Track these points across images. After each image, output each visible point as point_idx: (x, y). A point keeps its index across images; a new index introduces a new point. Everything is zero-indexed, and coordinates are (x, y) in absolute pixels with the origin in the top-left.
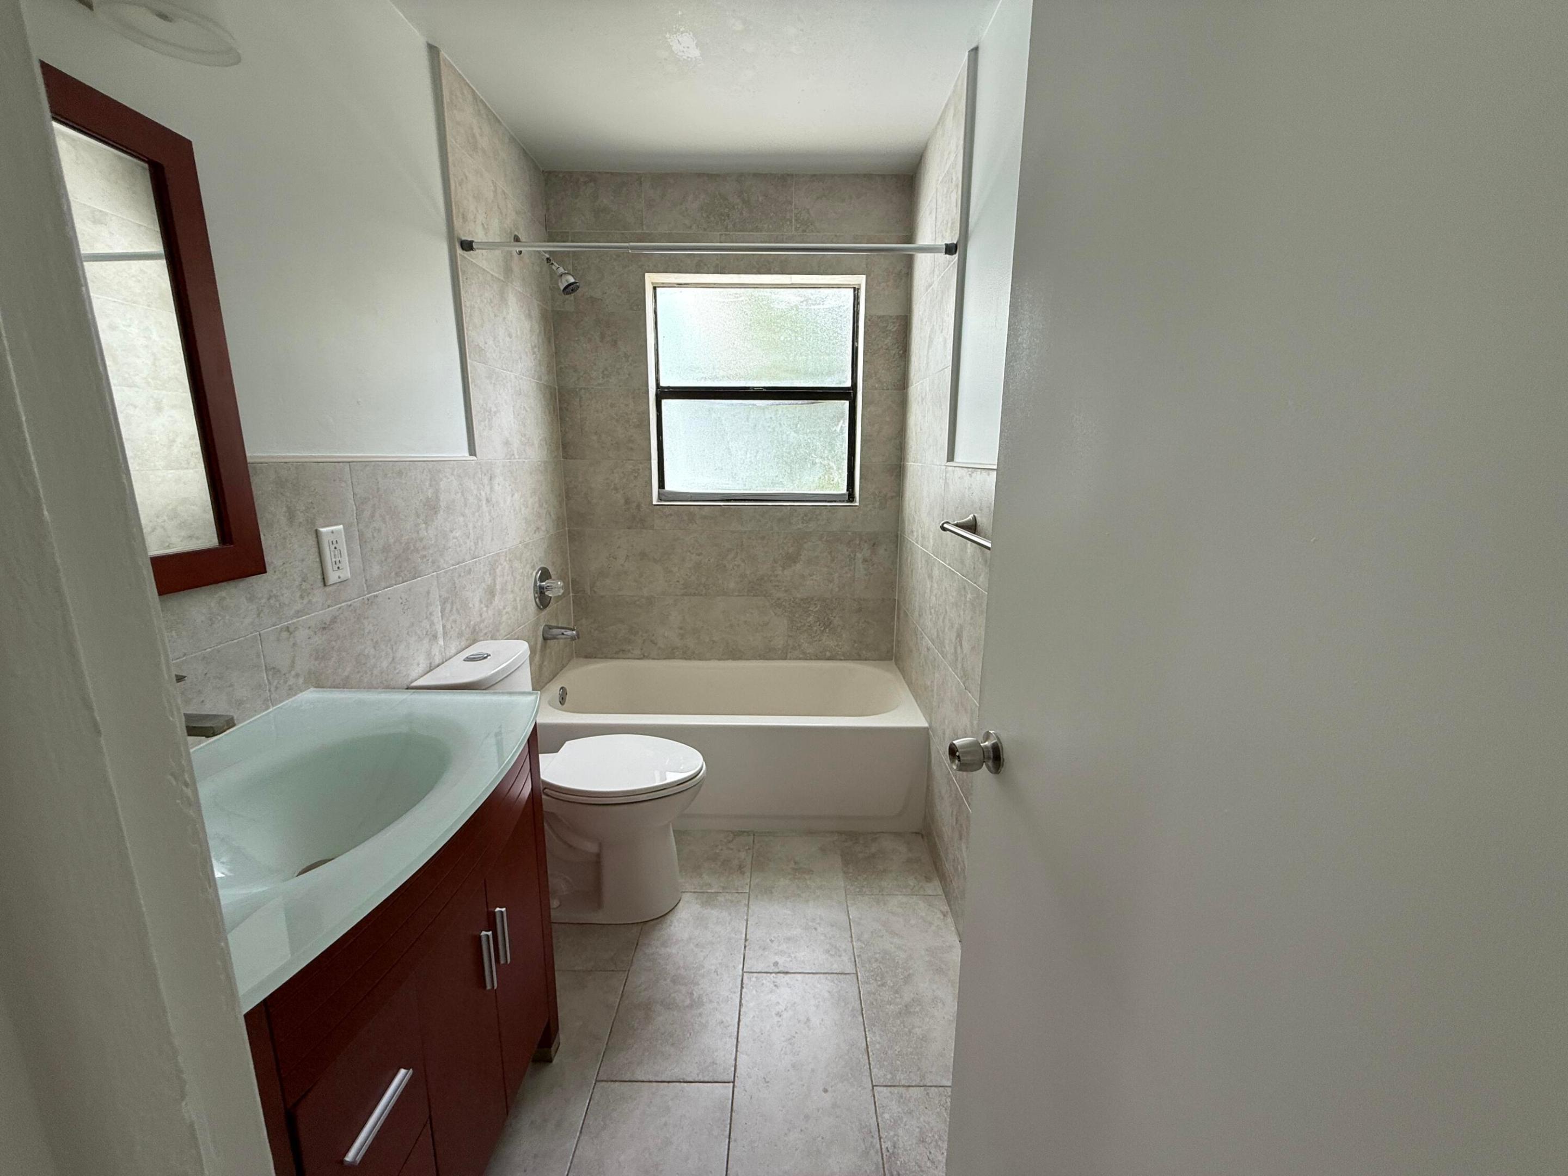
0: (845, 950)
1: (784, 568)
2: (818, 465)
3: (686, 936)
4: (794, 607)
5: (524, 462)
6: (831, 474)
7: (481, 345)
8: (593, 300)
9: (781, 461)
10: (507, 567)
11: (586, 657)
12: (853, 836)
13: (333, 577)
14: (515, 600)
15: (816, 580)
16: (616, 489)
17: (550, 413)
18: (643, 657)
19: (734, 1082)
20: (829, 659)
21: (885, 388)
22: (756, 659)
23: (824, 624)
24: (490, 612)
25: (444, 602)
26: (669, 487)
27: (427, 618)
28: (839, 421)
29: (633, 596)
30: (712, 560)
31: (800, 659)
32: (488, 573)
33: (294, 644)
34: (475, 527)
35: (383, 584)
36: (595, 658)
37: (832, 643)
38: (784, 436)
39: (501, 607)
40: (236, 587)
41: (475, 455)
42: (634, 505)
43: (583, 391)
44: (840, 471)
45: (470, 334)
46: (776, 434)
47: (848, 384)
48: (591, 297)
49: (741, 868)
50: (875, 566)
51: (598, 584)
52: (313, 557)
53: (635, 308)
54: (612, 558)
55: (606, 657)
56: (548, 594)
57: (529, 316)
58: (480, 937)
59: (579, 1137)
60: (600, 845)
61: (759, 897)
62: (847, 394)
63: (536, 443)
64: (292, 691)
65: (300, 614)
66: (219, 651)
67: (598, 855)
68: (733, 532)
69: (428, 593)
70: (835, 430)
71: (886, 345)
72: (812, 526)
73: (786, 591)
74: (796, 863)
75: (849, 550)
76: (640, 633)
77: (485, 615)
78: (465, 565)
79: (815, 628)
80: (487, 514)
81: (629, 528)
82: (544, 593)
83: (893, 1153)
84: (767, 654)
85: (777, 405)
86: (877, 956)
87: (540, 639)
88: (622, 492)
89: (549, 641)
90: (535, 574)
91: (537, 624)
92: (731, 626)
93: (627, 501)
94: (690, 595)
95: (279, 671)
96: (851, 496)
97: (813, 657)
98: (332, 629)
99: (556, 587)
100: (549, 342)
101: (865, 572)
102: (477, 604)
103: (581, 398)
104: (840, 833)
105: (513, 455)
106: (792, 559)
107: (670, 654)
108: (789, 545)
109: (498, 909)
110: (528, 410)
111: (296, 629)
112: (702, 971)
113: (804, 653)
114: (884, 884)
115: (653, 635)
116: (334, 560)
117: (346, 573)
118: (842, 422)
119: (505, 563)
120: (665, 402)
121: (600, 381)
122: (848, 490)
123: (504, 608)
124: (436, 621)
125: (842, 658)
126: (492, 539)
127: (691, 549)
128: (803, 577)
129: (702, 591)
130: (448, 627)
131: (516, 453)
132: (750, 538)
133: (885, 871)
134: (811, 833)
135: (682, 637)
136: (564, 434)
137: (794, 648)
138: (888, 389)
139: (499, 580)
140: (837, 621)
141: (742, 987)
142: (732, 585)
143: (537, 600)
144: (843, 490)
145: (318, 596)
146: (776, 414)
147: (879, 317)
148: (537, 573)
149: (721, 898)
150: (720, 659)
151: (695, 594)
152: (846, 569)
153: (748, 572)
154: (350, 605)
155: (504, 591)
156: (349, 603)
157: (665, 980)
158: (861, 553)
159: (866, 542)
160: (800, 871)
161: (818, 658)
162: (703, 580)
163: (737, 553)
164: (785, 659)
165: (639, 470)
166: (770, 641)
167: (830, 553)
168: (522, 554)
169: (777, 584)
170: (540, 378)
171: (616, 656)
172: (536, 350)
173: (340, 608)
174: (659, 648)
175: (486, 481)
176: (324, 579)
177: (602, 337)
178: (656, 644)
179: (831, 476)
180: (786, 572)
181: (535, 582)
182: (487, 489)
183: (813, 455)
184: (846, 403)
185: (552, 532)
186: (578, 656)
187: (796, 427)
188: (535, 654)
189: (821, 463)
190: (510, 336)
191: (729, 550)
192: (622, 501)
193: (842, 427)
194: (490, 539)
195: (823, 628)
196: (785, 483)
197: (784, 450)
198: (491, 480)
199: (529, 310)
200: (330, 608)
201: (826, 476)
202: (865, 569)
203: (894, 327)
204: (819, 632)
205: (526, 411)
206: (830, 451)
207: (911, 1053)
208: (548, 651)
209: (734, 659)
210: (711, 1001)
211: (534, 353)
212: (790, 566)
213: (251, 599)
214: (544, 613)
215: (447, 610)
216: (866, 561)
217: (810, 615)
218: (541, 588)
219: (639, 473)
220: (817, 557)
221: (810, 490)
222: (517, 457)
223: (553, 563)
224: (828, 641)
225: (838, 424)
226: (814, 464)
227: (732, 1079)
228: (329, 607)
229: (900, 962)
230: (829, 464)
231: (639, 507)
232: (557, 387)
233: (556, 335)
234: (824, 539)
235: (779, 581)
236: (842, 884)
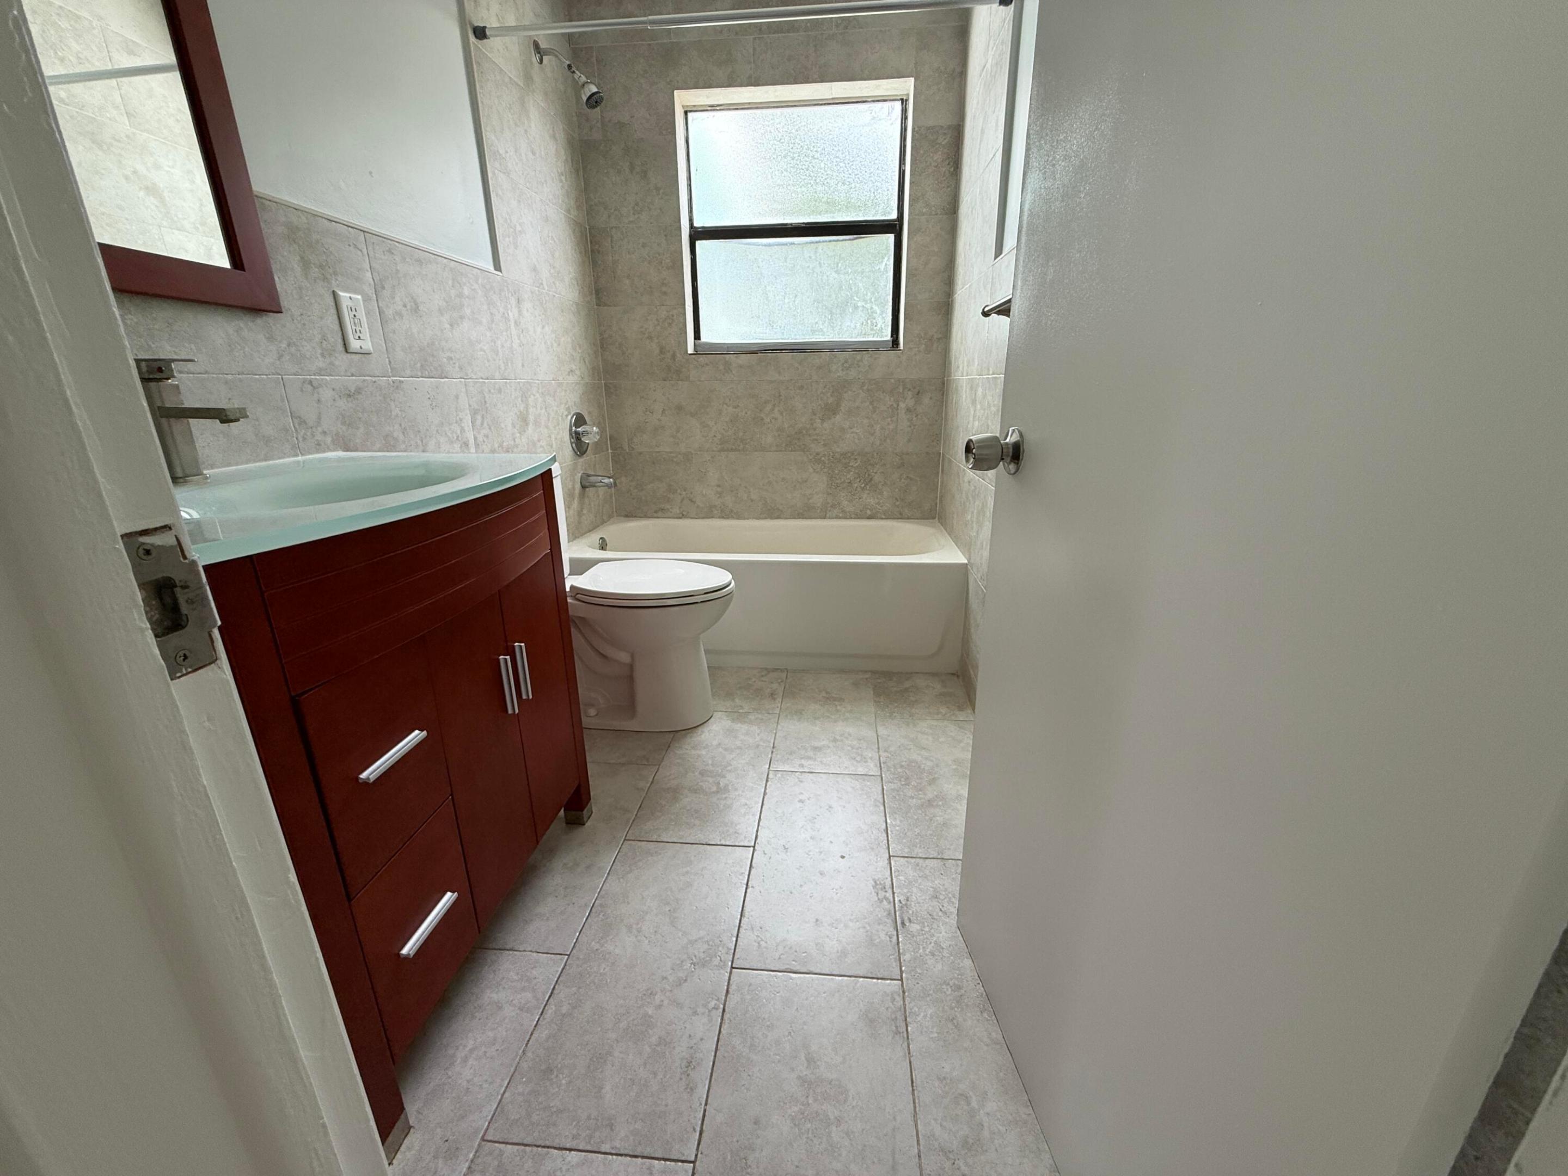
0: (871, 758)
1: (823, 420)
2: (861, 309)
3: (715, 743)
4: (833, 462)
5: (554, 296)
6: (875, 319)
7: (502, 152)
8: (621, 125)
9: (820, 305)
10: (540, 400)
11: (627, 516)
12: (888, 675)
13: (355, 344)
14: (550, 437)
15: (856, 433)
16: (650, 338)
17: (581, 253)
18: (682, 516)
19: (754, 847)
20: (869, 518)
21: (934, 213)
22: (795, 518)
23: (864, 480)
24: (523, 440)
25: (474, 413)
26: (705, 337)
27: (456, 422)
28: (884, 258)
29: (671, 452)
30: (749, 413)
31: (840, 518)
32: (520, 399)
33: (319, 401)
34: (503, 346)
35: (408, 372)
36: (635, 517)
37: (872, 501)
38: (825, 277)
39: (535, 439)
40: (253, 321)
41: (500, 271)
42: (669, 355)
43: (614, 230)
44: (884, 316)
45: (487, 135)
46: (816, 275)
47: (894, 216)
48: (619, 122)
49: (772, 696)
50: (919, 417)
51: (635, 440)
52: (331, 320)
53: (664, 132)
54: (648, 413)
55: (646, 516)
56: (586, 440)
57: (554, 137)
58: (498, 661)
59: (607, 877)
60: (632, 656)
61: (789, 717)
62: (892, 227)
63: (567, 280)
64: (319, 447)
65: (323, 373)
66: (241, 380)
67: (631, 667)
68: (771, 382)
69: (457, 397)
70: (880, 269)
71: (935, 161)
72: (853, 373)
73: (825, 445)
74: (827, 693)
75: (892, 399)
76: (679, 491)
77: (518, 441)
78: (495, 383)
79: (856, 485)
80: (516, 338)
81: (665, 380)
82: (580, 439)
83: (906, 904)
84: (805, 512)
85: (817, 242)
86: (903, 763)
87: (578, 486)
88: (656, 341)
89: (587, 489)
90: (569, 419)
91: (574, 468)
92: (770, 483)
93: (662, 351)
94: (728, 450)
95: (305, 422)
96: (895, 342)
97: (853, 516)
98: (357, 399)
99: (592, 433)
100: (578, 174)
101: (909, 423)
102: (510, 427)
103: (612, 237)
104: (873, 672)
105: (542, 284)
106: (831, 410)
107: (708, 513)
108: (829, 394)
109: (516, 644)
110: (557, 241)
111: (320, 386)
112: (729, 768)
113: (843, 511)
114: (913, 711)
115: (691, 493)
116: (354, 328)
117: (368, 345)
118: (886, 258)
119: (538, 395)
120: (699, 244)
121: (631, 219)
122: (892, 336)
123: (539, 441)
124: (466, 428)
125: (884, 517)
126: (523, 366)
127: (727, 401)
128: (842, 430)
129: (739, 446)
130: (480, 438)
131: (544, 283)
132: (787, 388)
133: (916, 701)
134: (842, 671)
135: (720, 495)
136: (597, 280)
137: (833, 506)
138: (937, 214)
139: (531, 410)
140: (877, 478)
141: (767, 781)
142: (770, 439)
143: (574, 445)
144: (887, 336)
145: (342, 360)
146: (816, 252)
147: (928, 128)
148: (572, 417)
149: (752, 717)
150: (758, 518)
151: (732, 450)
152: (889, 419)
153: (786, 426)
154: (375, 382)
155: (537, 423)
156: (374, 379)
157: (693, 772)
158: (904, 402)
159: (909, 390)
160: (830, 699)
161: (858, 517)
162: (741, 434)
163: (774, 405)
164: (825, 518)
165: (673, 316)
166: (809, 499)
167: (871, 403)
168: (555, 392)
169: (815, 437)
170: (568, 211)
171: (655, 515)
172: (563, 178)
173: (364, 380)
174: (698, 507)
175: (513, 301)
176: (345, 344)
177: (632, 168)
178: (694, 502)
179: (874, 321)
180: (825, 425)
181: (571, 430)
182: (515, 311)
183: (855, 298)
184: (891, 238)
185: (587, 380)
186: (619, 515)
187: (837, 266)
188: (574, 499)
189: (863, 306)
190: (534, 154)
191: (766, 402)
192: (657, 351)
193: (886, 264)
194: (520, 364)
195: (863, 485)
196: (825, 330)
197: (825, 294)
198: (518, 302)
199: (553, 131)
200: (354, 378)
201: (869, 322)
202: (908, 420)
203: (945, 139)
204: (859, 489)
205: (555, 241)
206: (873, 293)
207: (931, 835)
208: (586, 501)
209: (772, 518)
210: (736, 790)
211: (561, 181)
212: (830, 419)
213: (271, 339)
214: (581, 460)
215: (478, 422)
216: (910, 411)
217: (849, 471)
218: (577, 433)
219: (672, 320)
220: (858, 408)
221: (851, 338)
222: (546, 288)
223: (589, 413)
224: (869, 499)
225: (882, 262)
226: (856, 307)
227: (753, 844)
228: (353, 375)
229: (926, 768)
230: (872, 308)
231: (674, 356)
232: (588, 227)
233: (584, 169)
234: (865, 388)
235: (817, 435)
236: (873, 710)
